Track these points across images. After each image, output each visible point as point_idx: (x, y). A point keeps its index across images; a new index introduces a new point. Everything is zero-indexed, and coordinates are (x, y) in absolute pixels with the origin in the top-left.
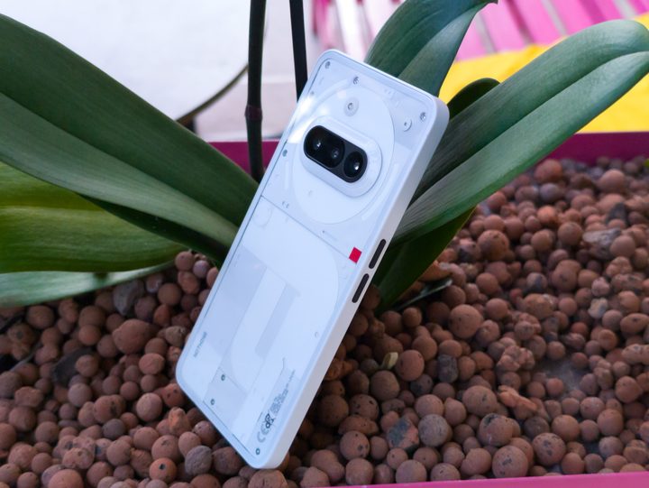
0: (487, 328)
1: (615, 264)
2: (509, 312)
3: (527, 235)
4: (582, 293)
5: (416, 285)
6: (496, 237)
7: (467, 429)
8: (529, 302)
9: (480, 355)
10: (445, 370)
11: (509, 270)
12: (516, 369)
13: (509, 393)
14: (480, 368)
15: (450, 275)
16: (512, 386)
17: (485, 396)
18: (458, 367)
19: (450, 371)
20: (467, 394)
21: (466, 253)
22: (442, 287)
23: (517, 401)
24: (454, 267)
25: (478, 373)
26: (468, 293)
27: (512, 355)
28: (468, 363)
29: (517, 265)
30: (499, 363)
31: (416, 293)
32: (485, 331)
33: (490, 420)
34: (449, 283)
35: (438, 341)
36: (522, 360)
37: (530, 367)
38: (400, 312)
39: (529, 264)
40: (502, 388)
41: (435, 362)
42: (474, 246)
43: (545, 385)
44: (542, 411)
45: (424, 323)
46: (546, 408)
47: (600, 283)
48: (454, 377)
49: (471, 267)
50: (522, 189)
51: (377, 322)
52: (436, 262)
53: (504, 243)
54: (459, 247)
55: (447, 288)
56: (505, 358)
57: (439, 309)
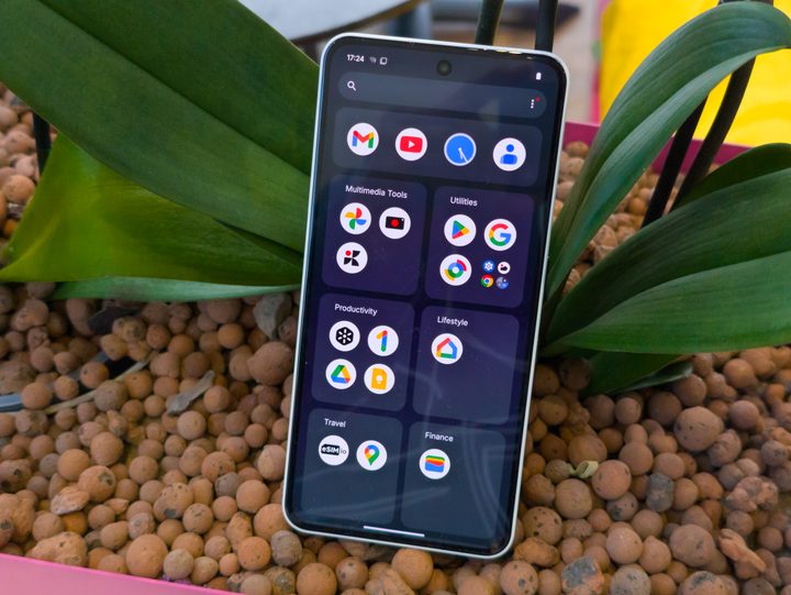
0: (725, 444)
2: (760, 420)
7: (667, 582)
9: (706, 480)
10: (656, 495)
11: (773, 359)
12: (750, 509)
13: (735, 543)
14: (704, 496)
16: (740, 532)
17: (701, 542)
18: (674, 492)
19: (659, 495)
20: (678, 533)
22: (678, 377)
23: (742, 554)
25: (699, 502)
26: (710, 386)
27: (749, 491)
28: (689, 491)
30: (731, 496)
32: (721, 448)
33: (699, 580)
34: (688, 372)
35: (655, 453)
36: (761, 498)
37: (770, 507)
38: (615, 400)
40: (726, 532)
41: (646, 478)
43: (783, 534)
44: (773, 573)
45: (642, 420)
46: (778, 567)
48: (667, 505)
51: (580, 409)
55: (685, 379)
56: (740, 492)
57: (668, 404)
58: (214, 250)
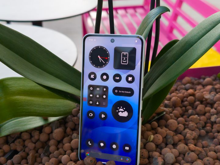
0: (180, 126)
1: (217, 104)
2: (185, 123)
3: (185, 99)
4: (207, 114)
5: (154, 115)
6: (177, 99)
7: (180, 158)
8: (191, 118)
9: (179, 135)
10: (169, 140)
11: (182, 110)
12: (192, 138)
13: (192, 146)
14: (180, 140)
15: (164, 111)
16: (192, 144)
17: (185, 147)
18: (173, 139)
19: (170, 140)
20: (178, 147)
21: (168, 105)
23: (195, 148)
24: (165, 109)
25: (180, 141)
26: (171, 116)
27: (190, 134)
28: (177, 138)
29: (184, 108)
30: (186, 137)
31: (154, 117)
32: (180, 127)
33: (189, 154)
34: (165, 113)
35: (166, 131)
36: (194, 135)
37: (196, 138)
38: (150, 124)
39: (188, 107)
40: (189, 144)
41: (165, 139)
42: (170, 102)
43: (202, 143)
44: (203, 151)
45: (159, 126)
46: (204, 150)
47: (213, 110)
48: (172, 142)
49: (170, 109)
50: (179, 86)
52: (159, 107)
53: (180, 101)
54: (165, 103)
55: (164, 114)
56: (188, 135)
57: (163, 122)
58: (39, 109)
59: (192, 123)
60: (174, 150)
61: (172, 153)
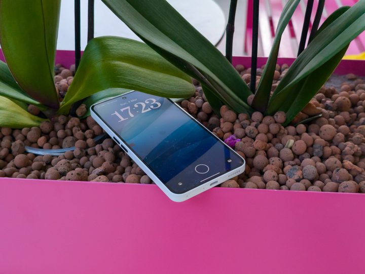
0: (338, 135)
2: (350, 133)
3: (360, 101)
6: (344, 99)
7: (325, 175)
8: (360, 128)
9: (334, 148)
10: (316, 150)
11: (350, 117)
12: (352, 153)
13: (348, 163)
14: (333, 153)
15: (321, 113)
16: (350, 161)
17: (336, 162)
18: (323, 150)
19: (318, 151)
20: (327, 161)
21: (329, 106)
23: (352, 167)
24: (324, 110)
25: (333, 155)
26: (330, 121)
27: (350, 147)
28: (328, 150)
29: (355, 114)
30: (344, 151)
31: (302, 119)
32: (338, 137)
33: (338, 171)
34: (321, 115)
35: (314, 139)
36: (355, 149)
37: (359, 154)
38: (295, 126)
39: (361, 114)
40: (344, 161)
41: (311, 148)
42: (333, 103)
45: (306, 131)
48: (321, 154)
49: (331, 112)
50: (358, 85)
51: (284, 129)
53: (348, 102)
54: (325, 104)
55: (319, 117)
56: (347, 148)
57: (313, 127)
59: (359, 135)
60: (319, 164)
61: (316, 167)
